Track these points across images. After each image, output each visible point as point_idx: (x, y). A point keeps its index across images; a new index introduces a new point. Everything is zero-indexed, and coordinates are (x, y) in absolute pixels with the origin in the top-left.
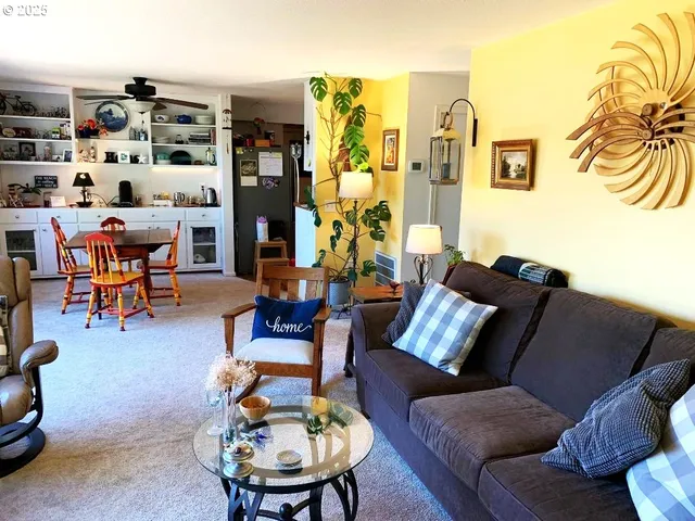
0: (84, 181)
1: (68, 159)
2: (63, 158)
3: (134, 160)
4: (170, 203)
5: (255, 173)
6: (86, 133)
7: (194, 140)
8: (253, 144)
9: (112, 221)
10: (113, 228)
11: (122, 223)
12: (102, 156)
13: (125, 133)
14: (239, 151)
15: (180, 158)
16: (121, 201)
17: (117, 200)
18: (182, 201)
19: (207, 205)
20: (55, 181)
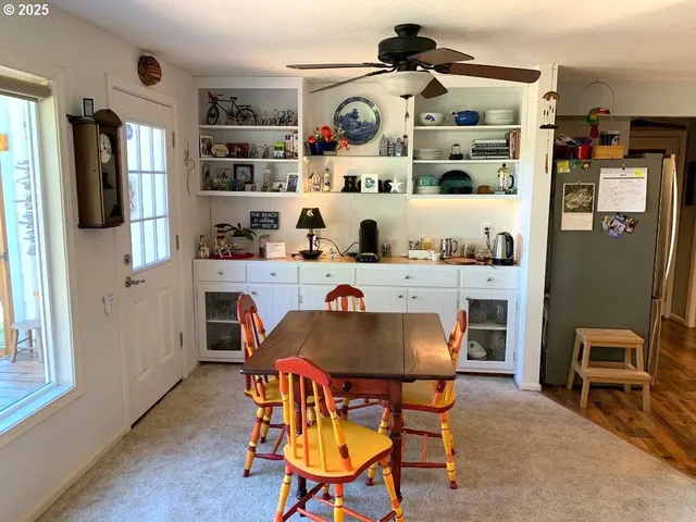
0: (312, 220)
1: (292, 188)
2: (286, 186)
3: (385, 187)
4: (435, 256)
5: (590, 207)
6: (319, 147)
7: (481, 151)
8: (589, 154)
9: (345, 291)
10: (345, 304)
11: (359, 294)
12: (339, 183)
13: (374, 145)
14: (564, 167)
15: (456, 183)
16: (362, 250)
17: (356, 249)
18: (456, 254)
19: (496, 262)
20: (275, 219)
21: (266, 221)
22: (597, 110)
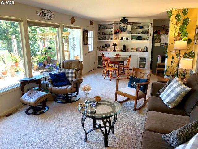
0: (115, 45)
1: (112, 40)
2: (111, 39)
3: (127, 39)
4: (135, 50)
5: (159, 42)
6: (117, 33)
7: (143, 33)
8: (159, 33)
9: (117, 55)
10: (118, 56)
11: (120, 55)
12: (120, 38)
13: (126, 32)
14: (155, 35)
15: (139, 38)
16: (123, 50)
18: (138, 50)
19: (144, 51)
20: (109, 45)
21: (108, 45)
22: (163, 25)
